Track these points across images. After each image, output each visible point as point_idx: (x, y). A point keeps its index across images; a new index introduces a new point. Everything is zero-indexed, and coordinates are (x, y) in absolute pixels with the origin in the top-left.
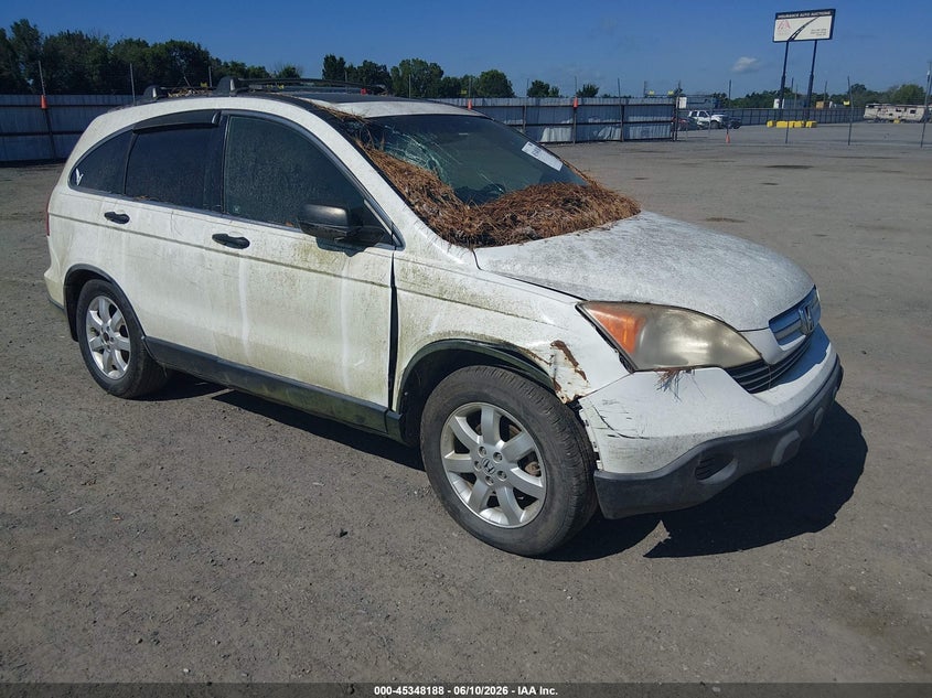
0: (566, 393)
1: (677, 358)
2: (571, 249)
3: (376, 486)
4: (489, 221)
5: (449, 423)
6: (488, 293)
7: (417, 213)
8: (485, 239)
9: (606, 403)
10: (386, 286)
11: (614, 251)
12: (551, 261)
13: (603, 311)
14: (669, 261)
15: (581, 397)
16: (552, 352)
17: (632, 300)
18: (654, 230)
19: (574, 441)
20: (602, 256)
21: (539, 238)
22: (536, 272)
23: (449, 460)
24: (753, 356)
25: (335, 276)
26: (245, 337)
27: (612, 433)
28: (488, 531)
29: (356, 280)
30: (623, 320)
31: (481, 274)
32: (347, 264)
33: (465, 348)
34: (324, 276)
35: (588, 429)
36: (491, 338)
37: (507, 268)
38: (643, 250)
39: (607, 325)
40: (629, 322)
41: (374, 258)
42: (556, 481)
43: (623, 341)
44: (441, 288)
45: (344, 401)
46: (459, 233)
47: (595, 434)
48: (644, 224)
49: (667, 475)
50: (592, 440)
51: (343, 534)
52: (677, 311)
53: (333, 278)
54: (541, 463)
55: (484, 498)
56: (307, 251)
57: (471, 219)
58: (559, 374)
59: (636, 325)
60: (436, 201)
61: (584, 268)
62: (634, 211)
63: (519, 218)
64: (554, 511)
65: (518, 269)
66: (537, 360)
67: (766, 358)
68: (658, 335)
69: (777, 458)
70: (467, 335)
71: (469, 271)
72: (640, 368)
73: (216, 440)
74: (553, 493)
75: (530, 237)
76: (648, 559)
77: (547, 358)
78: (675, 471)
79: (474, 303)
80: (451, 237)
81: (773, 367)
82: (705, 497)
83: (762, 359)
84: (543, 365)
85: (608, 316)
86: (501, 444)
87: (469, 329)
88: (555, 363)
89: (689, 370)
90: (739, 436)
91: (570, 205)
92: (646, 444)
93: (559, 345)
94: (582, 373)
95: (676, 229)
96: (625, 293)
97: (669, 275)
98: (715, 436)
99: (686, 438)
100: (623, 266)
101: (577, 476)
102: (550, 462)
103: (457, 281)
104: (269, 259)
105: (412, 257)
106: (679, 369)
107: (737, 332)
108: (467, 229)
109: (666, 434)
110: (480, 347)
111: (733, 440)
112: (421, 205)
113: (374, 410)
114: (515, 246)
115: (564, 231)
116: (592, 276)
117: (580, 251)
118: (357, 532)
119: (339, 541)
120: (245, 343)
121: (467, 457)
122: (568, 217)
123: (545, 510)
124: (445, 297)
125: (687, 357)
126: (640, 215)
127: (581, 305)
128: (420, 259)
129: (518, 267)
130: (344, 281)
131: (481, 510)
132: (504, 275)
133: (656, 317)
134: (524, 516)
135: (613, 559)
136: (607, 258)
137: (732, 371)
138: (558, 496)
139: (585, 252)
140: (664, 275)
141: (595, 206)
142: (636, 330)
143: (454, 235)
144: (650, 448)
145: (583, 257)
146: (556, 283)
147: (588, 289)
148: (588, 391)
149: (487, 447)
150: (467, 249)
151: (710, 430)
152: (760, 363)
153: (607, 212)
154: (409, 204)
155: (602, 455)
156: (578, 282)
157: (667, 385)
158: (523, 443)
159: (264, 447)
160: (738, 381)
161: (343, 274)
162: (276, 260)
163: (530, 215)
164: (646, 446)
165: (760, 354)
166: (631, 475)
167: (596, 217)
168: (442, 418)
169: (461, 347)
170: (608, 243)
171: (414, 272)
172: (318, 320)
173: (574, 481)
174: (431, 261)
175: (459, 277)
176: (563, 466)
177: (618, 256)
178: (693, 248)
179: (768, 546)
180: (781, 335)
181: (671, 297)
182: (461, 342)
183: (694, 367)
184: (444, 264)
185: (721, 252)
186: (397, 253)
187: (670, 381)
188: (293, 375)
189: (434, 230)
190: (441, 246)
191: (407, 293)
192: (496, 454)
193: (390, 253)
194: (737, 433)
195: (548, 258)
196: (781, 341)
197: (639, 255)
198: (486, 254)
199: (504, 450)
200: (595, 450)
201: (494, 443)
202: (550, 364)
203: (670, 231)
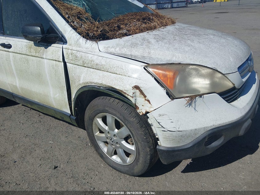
0: (142, 110)
1: (195, 90)
2: (144, 39)
3: (74, 141)
4: (107, 28)
5: (94, 121)
6: (103, 63)
7: (71, 26)
8: (103, 37)
9: (160, 115)
10: (61, 62)
11: (163, 39)
12: (134, 45)
13: (157, 69)
14: (189, 42)
15: (148, 113)
16: (133, 91)
17: (172, 62)
18: (181, 29)
19: (147, 131)
20: (157, 41)
21: (130, 35)
22: (126, 51)
23: (97, 136)
24: (230, 85)
25: (41, 58)
26: (18, 85)
27: (164, 130)
28: (114, 165)
29: (49, 59)
30: (167, 73)
31: (100, 54)
32: (45, 52)
33: (95, 89)
34: (38, 58)
35: (153, 127)
36: (105, 85)
37: (112, 50)
38: (177, 38)
39: (159, 76)
40: (170, 74)
41: (55, 49)
42: (140, 149)
43: (168, 83)
44: (83, 62)
45: (55, 110)
46: (91, 34)
47: (156, 129)
48: (177, 27)
49: (191, 147)
50: (155, 132)
51: (56, 167)
52: (194, 67)
53: (41, 59)
54: (133, 140)
55: (112, 151)
56: (30, 48)
57: (97, 27)
58: (138, 101)
59: (174, 74)
60: (82, 20)
61: (149, 48)
62: (173, 23)
63: (121, 27)
64: (140, 161)
65: (117, 50)
66: (126, 95)
67: (236, 86)
68: (185, 79)
69: (241, 132)
70: (95, 83)
71: (95, 52)
72: (177, 97)
73: (19, 123)
74: (139, 154)
75: (126, 35)
76: (183, 174)
77: (131, 94)
78: (195, 144)
79: (97, 68)
80: (87, 36)
81: (239, 89)
82: (209, 153)
83: (235, 87)
84: (129, 97)
85: (160, 71)
86: (116, 130)
87: (96, 81)
88: (135, 96)
89: (201, 96)
90: (225, 126)
91: (146, 20)
92: (181, 133)
93: (137, 87)
94: (148, 101)
95: (191, 28)
96: (168, 59)
97: (189, 48)
98: (214, 127)
99: (200, 129)
100: (167, 45)
101: (150, 147)
102: (137, 140)
103: (90, 57)
104: (18, 52)
105: (70, 47)
106: (196, 96)
107: (223, 74)
108: (95, 33)
109: (191, 128)
110: (101, 89)
111: (222, 128)
112: (73, 23)
113: (65, 115)
114: (118, 39)
115: (142, 31)
116: (152, 51)
117: (148, 40)
118: (62, 166)
119: (54, 171)
120: (18, 87)
121: (103, 135)
122: (144, 25)
123: (136, 160)
124: (85, 65)
125: (200, 89)
126: (176, 24)
127: (146, 67)
128: (74, 48)
129: (118, 49)
130: (45, 60)
131: (111, 156)
132: (111, 53)
133: (184, 70)
134: (129, 160)
135: (168, 174)
136: (160, 42)
137: (221, 94)
138: (141, 155)
139: (150, 40)
140: (187, 49)
141: (157, 20)
142: (174, 77)
143: (89, 36)
144: (183, 135)
145: (149, 42)
146: (135, 56)
147: (150, 58)
148: (152, 109)
149: (110, 132)
150: (94, 42)
151: (212, 125)
152: (234, 88)
153: (161, 23)
154: (68, 22)
155: (160, 139)
156: (146, 55)
157: (190, 104)
158: (125, 131)
159: (35, 125)
160: (224, 98)
161: (44, 57)
162: (21, 52)
163: (126, 25)
164: (181, 135)
165: (234, 84)
166: (174, 147)
167: (157, 25)
168: (92, 119)
169: (94, 89)
170: (161, 35)
171: (72, 54)
172: (39, 77)
173: (148, 150)
174: (78, 49)
175: (90, 56)
176: (142, 143)
177: (166, 41)
178: (199, 35)
179: (233, 163)
180: (243, 74)
181: (191, 59)
182: (93, 87)
183: (203, 94)
184: (84, 50)
185: (212, 37)
186: (64, 46)
187: (192, 102)
188: (36, 100)
189: (80, 34)
190: (82, 40)
191: (70, 64)
192: (115, 135)
193: (61, 46)
194: (224, 124)
195: (132, 44)
196: (243, 77)
197: (175, 40)
198: (103, 44)
199: (118, 133)
200: (157, 137)
201: (113, 130)
202: (133, 97)
203: (188, 29)
